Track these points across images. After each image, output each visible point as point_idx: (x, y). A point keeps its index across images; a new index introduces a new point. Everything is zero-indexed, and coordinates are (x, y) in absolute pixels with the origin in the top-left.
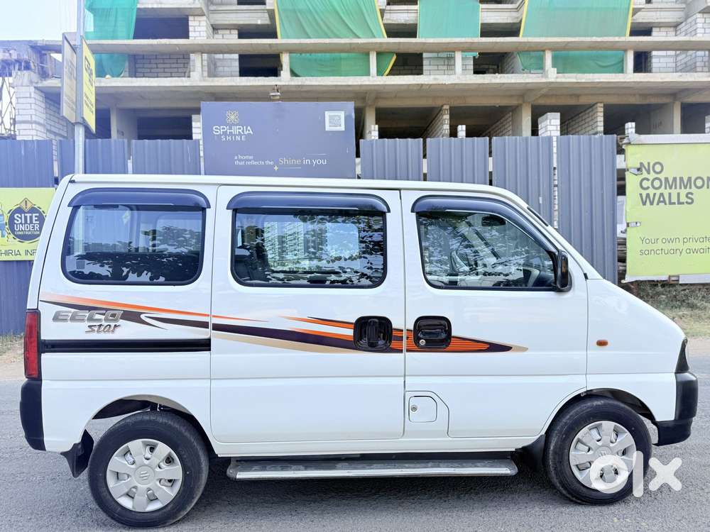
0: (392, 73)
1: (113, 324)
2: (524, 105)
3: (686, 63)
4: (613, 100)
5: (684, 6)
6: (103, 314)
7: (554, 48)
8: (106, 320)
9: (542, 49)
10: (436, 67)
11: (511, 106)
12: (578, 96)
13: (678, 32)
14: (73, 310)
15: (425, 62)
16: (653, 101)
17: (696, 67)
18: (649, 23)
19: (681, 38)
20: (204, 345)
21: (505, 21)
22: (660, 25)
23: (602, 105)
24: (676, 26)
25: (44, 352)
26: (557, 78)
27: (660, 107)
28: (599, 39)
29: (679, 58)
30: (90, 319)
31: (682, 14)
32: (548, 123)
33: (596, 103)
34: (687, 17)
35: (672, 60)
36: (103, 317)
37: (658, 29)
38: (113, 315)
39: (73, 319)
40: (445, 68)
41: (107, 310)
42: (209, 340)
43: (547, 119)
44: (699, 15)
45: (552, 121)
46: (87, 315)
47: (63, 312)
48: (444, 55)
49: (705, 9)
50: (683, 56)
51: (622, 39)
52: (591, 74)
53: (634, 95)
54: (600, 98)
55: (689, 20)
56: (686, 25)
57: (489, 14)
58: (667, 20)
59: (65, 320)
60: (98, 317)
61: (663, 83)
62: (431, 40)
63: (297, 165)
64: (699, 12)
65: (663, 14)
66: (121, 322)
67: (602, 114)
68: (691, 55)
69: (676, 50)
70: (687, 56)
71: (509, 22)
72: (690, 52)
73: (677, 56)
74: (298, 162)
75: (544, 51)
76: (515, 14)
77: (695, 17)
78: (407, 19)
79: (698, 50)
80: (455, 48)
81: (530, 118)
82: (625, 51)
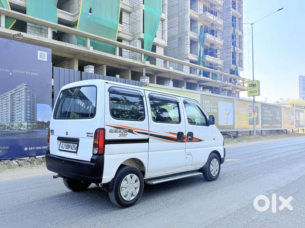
0: (12, 29)
1: (126, 134)
2: (75, 59)
3: (133, 56)
4: (109, 64)
5: (132, 35)
6: (123, 130)
7: (91, 38)
8: (124, 132)
9: (87, 37)
10: (34, 32)
11: (68, 58)
12: (97, 60)
13: (130, 44)
14: (115, 129)
15: (28, 27)
16: (123, 68)
17: (137, 58)
18: (122, 38)
19: (131, 46)
20: (147, 141)
21: (68, 20)
22: (125, 40)
23: (106, 65)
24: (130, 41)
25: (106, 144)
26: (93, 51)
27: (124, 70)
28: (108, 40)
29: (131, 54)
30: (120, 132)
31: (132, 38)
32: (90, 70)
33: (103, 64)
34: (133, 40)
35: (128, 53)
36: (123, 131)
37: (124, 41)
38: (126, 131)
39: (115, 132)
40: (39, 33)
41: (124, 129)
42: (148, 139)
43: (89, 68)
44: (138, 40)
45: (91, 69)
46: (119, 130)
47: (113, 129)
48: (39, 26)
49: (139, 38)
50: (132, 53)
51: (114, 41)
52: (105, 53)
53: (117, 64)
54: (105, 63)
55: (134, 41)
56: (133, 42)
57: (61, 14)
58: (127, 38)
59: (113, 132)
60: (122, 131)
61: (128, 62)
62: (38, 19)
63: (22, 74)
64: (138, 39)
65: (126, 36)
66: (128, 133)
67: (106, 69)
68: (135, 54)
69: (130, 50)
70: (133, 54)
71: (70, 20)
72: (135, 53)
73: (130, 52)
74: (23, 72)
75: (87, 38)
76: (73, 18)
77: (136, 40)
78: (20, 3)
79: (137, 52)
80: (48, 26)
81: (78, 65)
82: (116, 46)
